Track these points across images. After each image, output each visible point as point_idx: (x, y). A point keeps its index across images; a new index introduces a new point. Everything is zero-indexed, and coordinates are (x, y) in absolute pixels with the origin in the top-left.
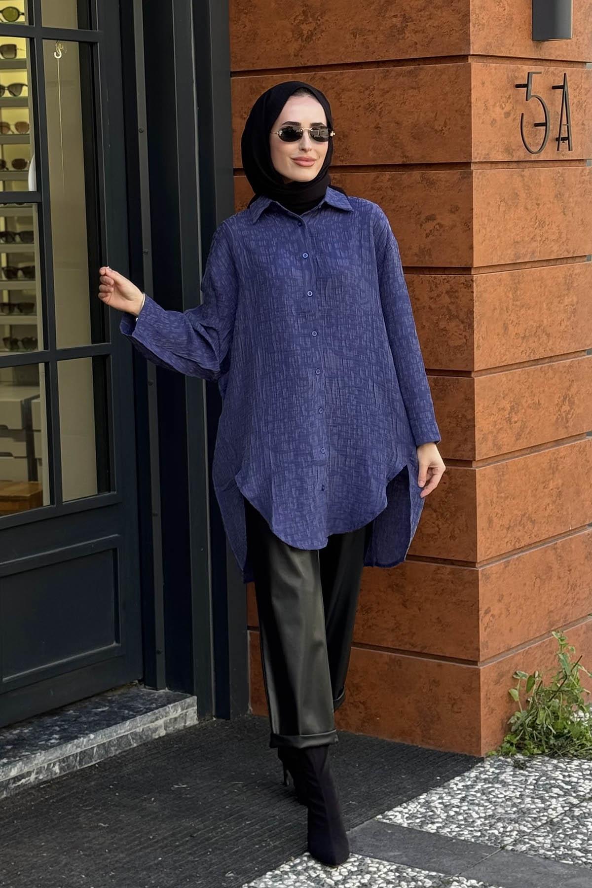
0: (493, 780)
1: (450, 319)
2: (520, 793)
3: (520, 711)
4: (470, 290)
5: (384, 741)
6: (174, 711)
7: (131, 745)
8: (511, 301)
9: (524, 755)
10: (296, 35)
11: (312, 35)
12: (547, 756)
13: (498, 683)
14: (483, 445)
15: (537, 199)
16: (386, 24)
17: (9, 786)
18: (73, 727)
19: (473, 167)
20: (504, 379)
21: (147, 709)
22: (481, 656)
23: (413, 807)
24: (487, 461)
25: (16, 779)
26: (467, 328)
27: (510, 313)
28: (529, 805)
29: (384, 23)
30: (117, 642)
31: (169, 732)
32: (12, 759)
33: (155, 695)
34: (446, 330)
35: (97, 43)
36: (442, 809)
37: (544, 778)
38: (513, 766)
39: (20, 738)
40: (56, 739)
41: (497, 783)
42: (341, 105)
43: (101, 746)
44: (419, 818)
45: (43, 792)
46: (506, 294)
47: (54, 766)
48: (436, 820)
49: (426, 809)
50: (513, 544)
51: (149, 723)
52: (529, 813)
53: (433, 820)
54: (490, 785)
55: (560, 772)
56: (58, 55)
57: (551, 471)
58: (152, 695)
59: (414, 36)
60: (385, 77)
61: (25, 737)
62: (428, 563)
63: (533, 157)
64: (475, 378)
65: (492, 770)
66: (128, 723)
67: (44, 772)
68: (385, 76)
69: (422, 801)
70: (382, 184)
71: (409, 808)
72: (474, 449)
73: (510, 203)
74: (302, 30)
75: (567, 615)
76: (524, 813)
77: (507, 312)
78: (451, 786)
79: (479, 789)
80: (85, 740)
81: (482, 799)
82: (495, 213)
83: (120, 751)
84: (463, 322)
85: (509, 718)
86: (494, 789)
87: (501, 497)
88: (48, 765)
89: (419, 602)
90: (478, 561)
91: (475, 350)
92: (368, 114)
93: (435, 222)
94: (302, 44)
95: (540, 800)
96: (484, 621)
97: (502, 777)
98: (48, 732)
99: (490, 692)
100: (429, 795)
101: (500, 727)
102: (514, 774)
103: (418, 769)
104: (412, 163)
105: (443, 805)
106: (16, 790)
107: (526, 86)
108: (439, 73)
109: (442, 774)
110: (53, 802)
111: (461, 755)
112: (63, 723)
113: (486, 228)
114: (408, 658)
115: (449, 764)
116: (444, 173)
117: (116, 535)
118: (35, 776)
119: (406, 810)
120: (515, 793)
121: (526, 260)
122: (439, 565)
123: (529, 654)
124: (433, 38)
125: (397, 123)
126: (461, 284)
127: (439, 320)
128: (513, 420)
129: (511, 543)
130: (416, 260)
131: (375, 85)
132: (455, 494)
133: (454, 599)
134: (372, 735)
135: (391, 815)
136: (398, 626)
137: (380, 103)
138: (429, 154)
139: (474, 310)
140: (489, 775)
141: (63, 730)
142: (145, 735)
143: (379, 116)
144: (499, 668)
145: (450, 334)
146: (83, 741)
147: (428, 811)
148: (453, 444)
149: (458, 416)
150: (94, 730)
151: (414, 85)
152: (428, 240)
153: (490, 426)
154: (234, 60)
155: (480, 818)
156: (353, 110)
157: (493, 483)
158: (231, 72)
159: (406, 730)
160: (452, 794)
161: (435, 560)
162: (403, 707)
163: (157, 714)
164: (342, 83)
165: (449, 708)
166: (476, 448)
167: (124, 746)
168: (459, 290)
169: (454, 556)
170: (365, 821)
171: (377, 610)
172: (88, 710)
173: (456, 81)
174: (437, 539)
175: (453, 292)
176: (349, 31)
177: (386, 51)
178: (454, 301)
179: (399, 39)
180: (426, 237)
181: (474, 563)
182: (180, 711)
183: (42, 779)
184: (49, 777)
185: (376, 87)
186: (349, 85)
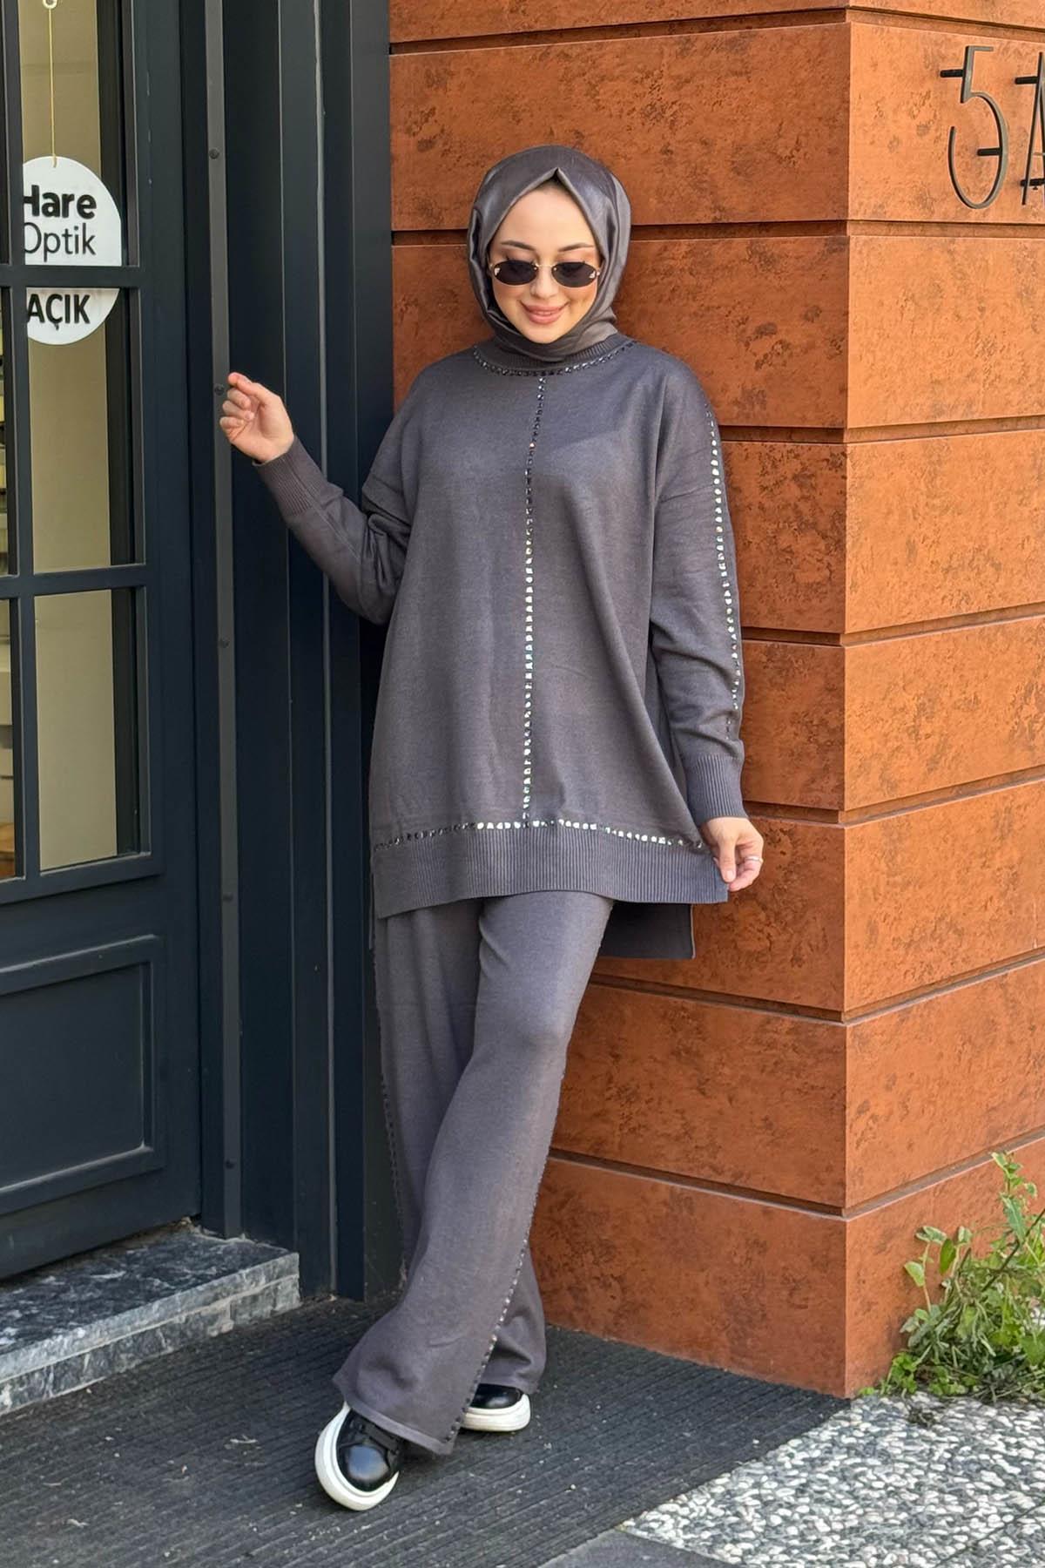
0: (865, 1448)
1: (799, 529)
2: (916, 1480)
3: (924, 1307)
4: (840, 473)
5: (660, 1355)
6: (250, 1283)
7: (161, 1349)
8: (923, 499)
9: (931, 1394)
12: (977, 1399)
13: (881, 1251)
14: (860, 781)
15: (981, 300)
18: (48, 1313)
19: (850, 230)
20: (907, 651)
21: (198, 1278)
22: (847, 1198)
23: (699, 1503)
24: (868, 812)
26: (833, 548)
27: (919, 521)
28: (933, 1508)
30: (146, 1144)
31: (239, 1323)
33: (219, 1249)
34: (791, 552)
36: (756, 1511)
37: (966, 1448)
38: (908, 1420)
40: (10, 1337)
41: (873, 1455)
42: (597, 109)
43: (100, 1352)
44: (708, 1529)
46: (912, 483)
48: (742, 1535)
49: (724, 1509)
50: (917, 976)
51: (199, 1306)
52: (933, 1526)
53: (736, 1535)
54: (858, 1460)
55: (1000, 1436)
57: (998, 834)
58: (212, 1249)
60: (683, 53)
62: (748, 1010)
63: (974, 216)
64: (846, 648)
65: (864, 1426)
66: (156, 1305)
68: (682, 51)
69: (719, 1490)
70: (672, 263)
71: (691, 1504)
72: (840, 787)
73: (925, 304)
75: (1024, 1117)
76: (922, 1526)
77: (915, 518)
78: (780, 1460)
79: (835, 1467)
80: (67, 1339)
81: (840, 1492)
82: (893, 323)
83: (138, 1361)
84: (824, 537)
85: (903, 1321)
86: (865, 1469)
87: (895, 885)
89: (729, 1084)
90: (846, 1009)
91: (847, 594)
93: (775, 339)
95: (955, 1498)
96: (856, 1126)
97: (884, 1443)
99: (866, 1269)
100: (735, 1478)
101: (886, 1338)
102: (909, 1437)
103: (719, 1419)
104: (731, 221)
105: (761, 1500)
107: (961, 73)
108: (788, 44)
109: (763, 1432)
111: (805, 1394)
112: (31, 1302)
113: (873, 352)
114: (707, 1195)
115: (779, 1411)
116: (793, 242)
117: (149, 937)
119: (685, 1511)
120: (906, 1478)
121: (954, 418)
122: (765, 1013)
123: (947, 1192)
125: (705, 143)
126: (823, 460)
127: (778, 531)
128: (921, 732)
129: (913, 974)
130: (734, 416)
131: (662, 68)
132: (804, 875)
133: (798, 1083)
134: (633, 1343)
135: (654, 1521)
136: (688, 1132)
137: (673, 103)
138: (765, 204)
139: (847, 512)
140: (858, 1438)
141: (29, 1318)
142: (192, 1330)
143: (671, 128)
144: (884, 1221)
145: (799, 560)
146: (62, 1342)
147: (728, 1512)
148: (802, 777)
149: (811, 722)
150: (87, 1318)
151: (738, 67)
152: (759, 374)
153: (875, 742)
154: (396, 20)
155: (832, 1532)
156: (620, 116)
157: (879, 855)
158: (391, 44)
159: (700, 1336)
160: (780, 1478)
161: (761, 1004)
162: (696, 1290)
163: (216, 1287)
164: (601, 64)
165: (784, 1298)
166: (846, 786)
167: (147, 1351)
168: (819, 472)
169: (798, 998)
170: (601, 1532)
171: (647, 1098)
172: (84, 1276)
173: (822, 58)
174: (767, 962)
175: (805, 476)
177: (686, 1)
178: (807, 494)
180: (756, 368)
181: (840, 1013)
182: (264, 1282)
185: (665, 71)
186: (615, 68)
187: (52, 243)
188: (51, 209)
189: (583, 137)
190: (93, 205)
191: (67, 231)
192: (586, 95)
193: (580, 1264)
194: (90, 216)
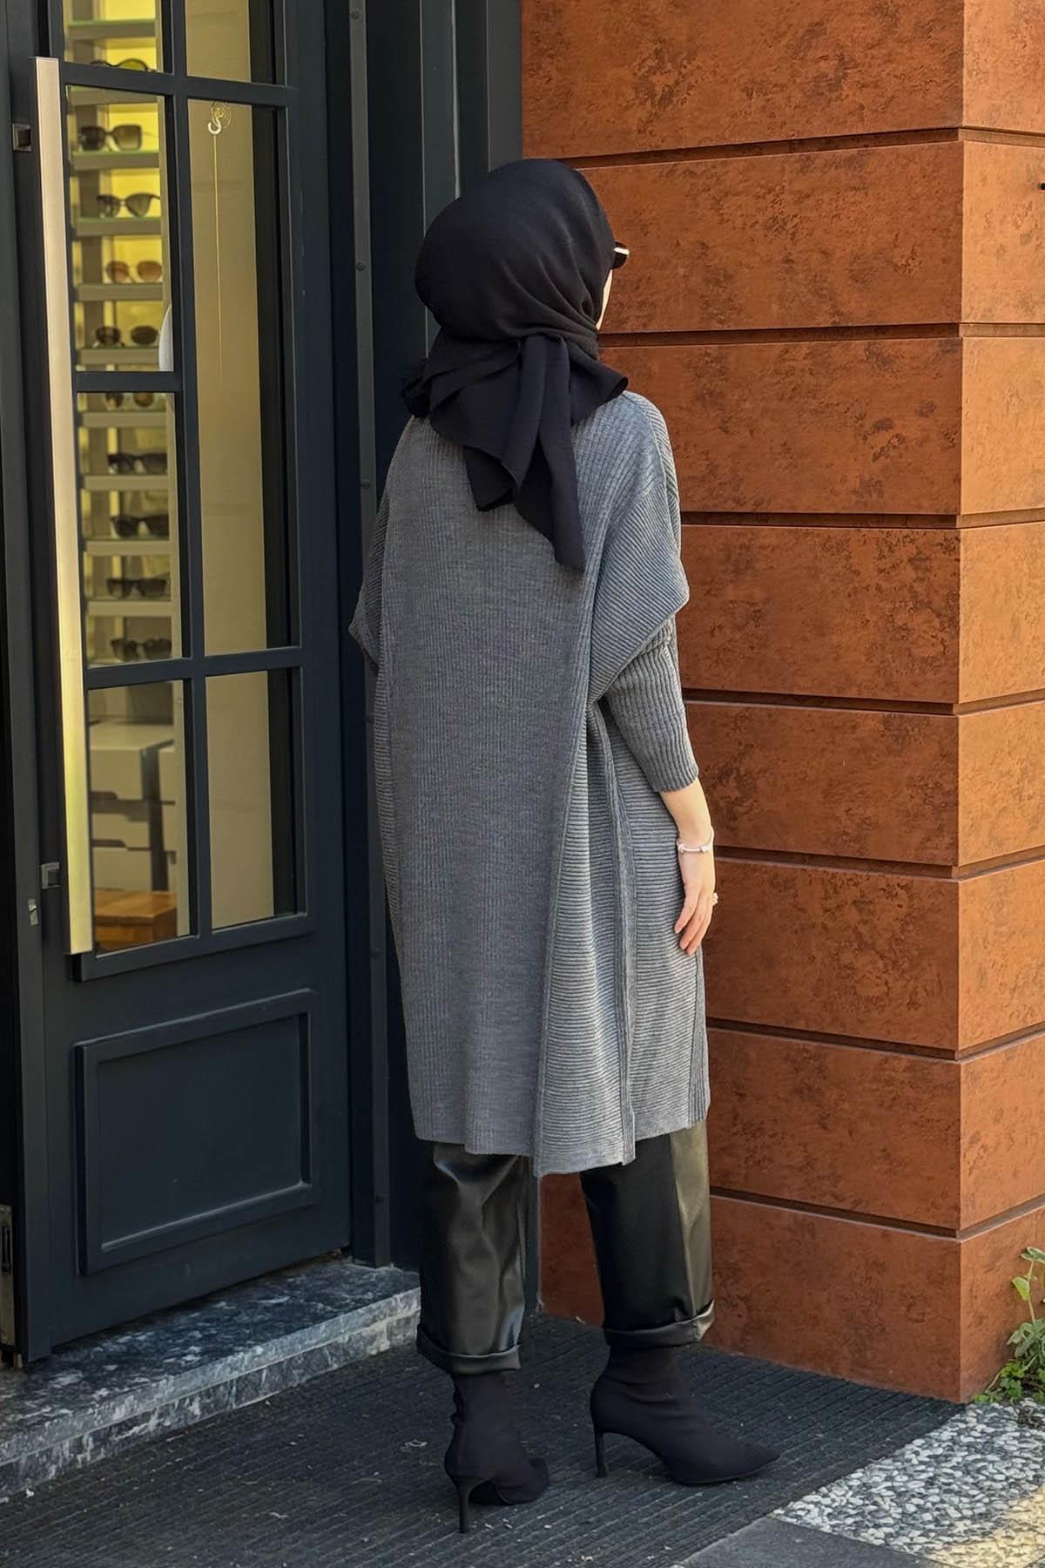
0: (983, 1446)
1: (915, 608)
2: (1034, 1473)
3: (1029, 1321)
4: (954, 557)
5: (785, 1368)
6: (405, 1305)
7: (328, 1366)
8: (1025, 578)
9: (1037, 1401)
10: (641, 95)
11: (671, 93)
13: (991, 1269)
14: (972, 838)
16: (807, 72)
17: (111, 1439)
18: (226, 1333)
19: (963, 332)
20: (1012, 719)
21: (357, 1301)
22: (961, 1222)
23: (838, 1494)
24: (978, 868)
25: (124, 1426)
26: (946, 625)
27: (1023, 599)
29: (803, 71)
30: (306, 1180)
31: (395, 1343)
32: (117, 1390)
33: (371, 1277)
34: (907, 629)
35: (284, 107)
36: (892, 1500)
38: (1018, 1422)
39: (133, 1351)
40: (196, 1355)
41: (992, 1452)
42: (721, 222)
43: (275, 1368)
44: (850, 1516)
45: (171, 1451)
46: (1017, 564)
47: (191, 1404)
48: (882, 1521)
49: (863, 1499)
50: (1021, 1018)
51: (360, 1327)
53: (877, 1522)
54: (979, 1456)
56: (215, 128)
58: (365, 1277)
59: (858, 94)
60: (803, 170)
61: (140, 1348)
62: (866, 1051)
64: (960, 717)
65: (980, 1427)
66: (323, 1326)
67: (173, 1414)
68: (804, 168)
69: (855, 1483)
70: (794, 364)
71: (832, 1495)
72: (955, 844)
73: (1026, 400)
74: (653, 85)
77: (1019, 597)
78: (907, 1457)
79: (958, 1463)
80: (247, 1356)
81: (966, 1483)
82: (1000, 417)
83: (308, 1377)
84: (939, 615)
85: (1009, 1334)
86: (986, 1464)
87: (1001, 934)
88: (180, 1401)
89: (849, 1119)
90: (960, 1048)
91: (960, 667)
92: (771, 237)
93: (892, 433)
94: (654, 111)
96: (969, 1155)
97: (1000, 1442)
98: (181, 1341)
99: (977, 1286)
100: (868, 1473)
101: (995, 1347)
102: (1021, 1436)
103: (847, 1423)
104: (850, 324)
105: (895, 1492)
106: (123, 1445)
108: (903, 161)
109: (890, 1432)
110: (189, 1469)
111: (922, 1399)
112: (207, 1324)
113: (983, 444)
114: (828, 1220)
115: (901, 1415)
116: (909, 344)
117: (306, 990)
118: (157, 1422)
119: (827, 1501)
120: (1024, 1471)
122: (883, 1053)
124: (893, 97)
125: (824, 252)
126: (937, 545)
127: (894, 610)
128: (1025, 794)
129: (1018, 1016)
130: (853, 502)
131: (784, 184)
132: (920, 926)
133: (914, 1117)
134: (759, 1357)
135: (800, 1509)
136: (810, 1162)
137: (794, 216)
138: (881, 309)
139: (961, 592)
140: (975, 1438)
141: (209, 1338)
142: (353, 1349)
143: (792, 239)
144: (993, 1242)
145: (915, 636)
146: (243, 1358)
147: (867, 1502)
148: (917, 837)
149: (927, 785)
150: (262, 1338)
151: (856, 182)
152: (876, 466)
153: (984, 803)
154: (527, 140)
155: (963, 1518)
156: (744, 228)
157: (989, 907)
159: (823, 1349)
160: (910, 1472)
161: (878, 1045)
162: (818, 1308)
163: (375, 1310)
164: (725, 180)
165: (902, 1313)
166: (960, 844)
167: (315, 1368)
168: (933, 557)
169: (914, 1038)
170: (754, 1519)
171: (771, 1133)
172: (253, 1301)
173: (936, 174)
174: (885, 1006)
175: (920, 559)
176: (739, 85)
177: (807, 122)
178: (922, 576)
179: (830, 101)
180: (874, 460)
181: (953, 1052)
182: (416, 1307)
183: (169, 1427)
184: (182, 1422)
185: (787, 187)
186: (738, 184)
189: (707, 247)
192: (711, 209)
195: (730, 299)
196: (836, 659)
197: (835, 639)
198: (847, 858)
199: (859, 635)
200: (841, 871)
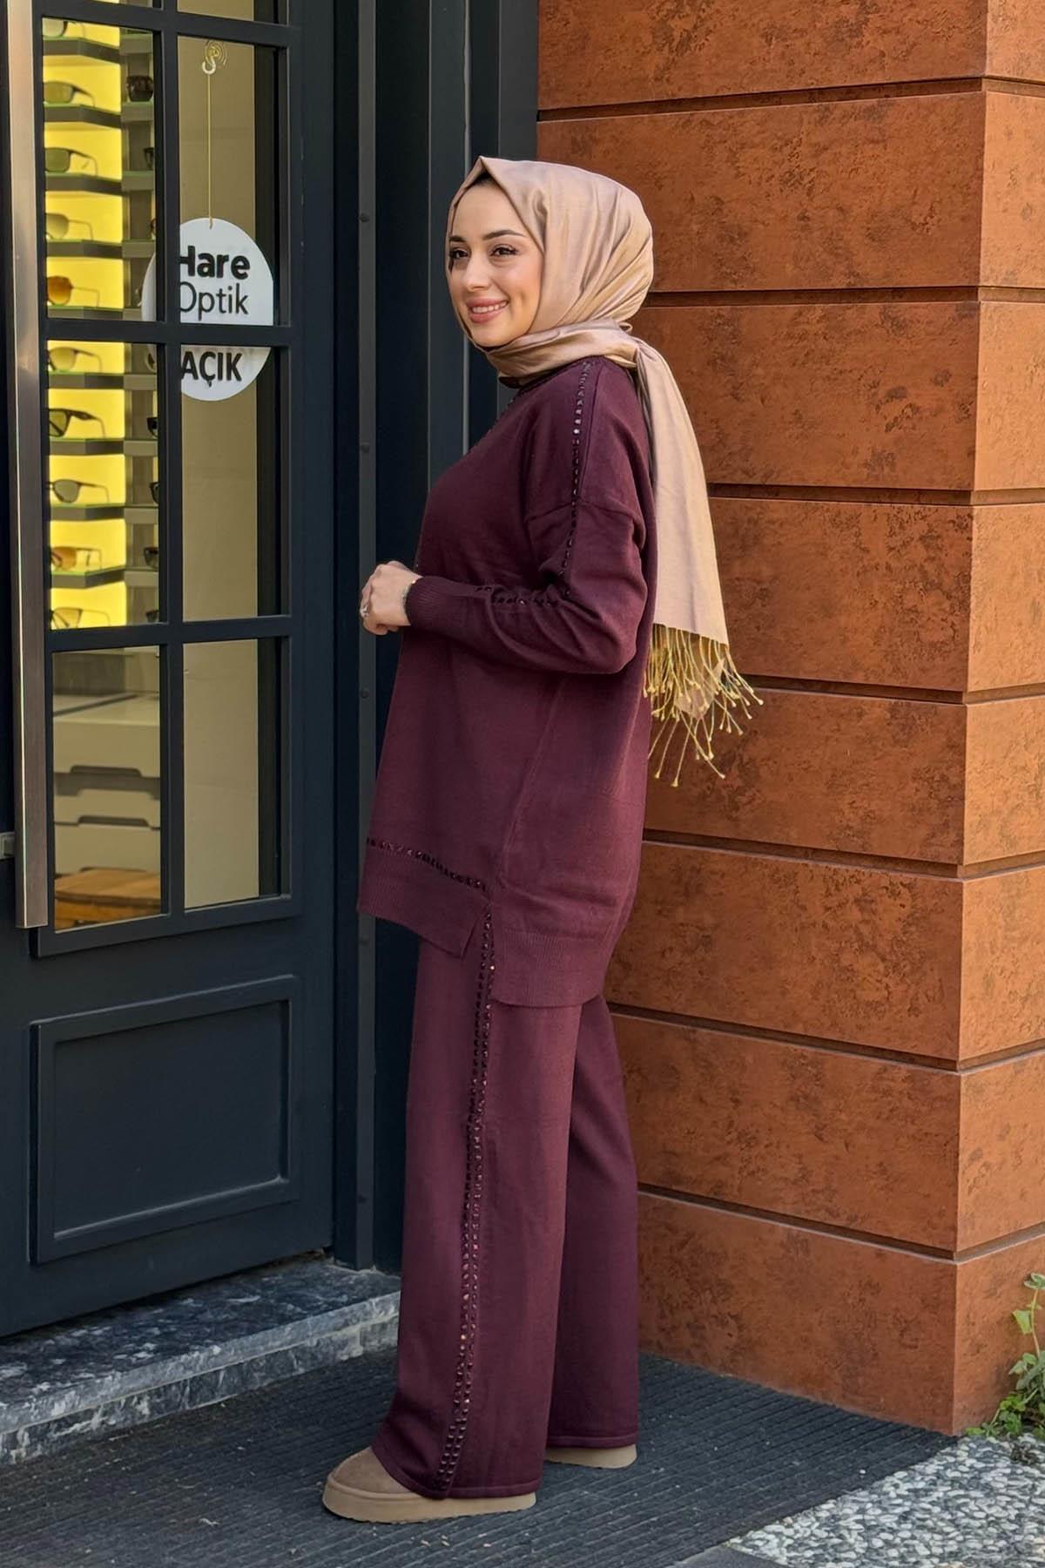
0: (969, 1481)
1: (925, 589)
2: (1016, 1512)
3: (1035, 1351)
4: (966, 535)
5: (774, 1392)
6: (380, 1311)
7: (293, 1370)
9: (1037, 1438)
10: (659, 41)
11: (689, 38)
13: (992, 1295)
14: (979, 836)
16: (828, 17)
17: (48, 1435)
18: (185, 1331)
19: (981, 295)
20: (1028, 711)
21: (329, 1304)
22: (958, 1243)
23: (804, 1525)
24: (987, 867)
25: (63, 1423)
26: (957, 608)
29: (823, 16)
30: (284, 1175)
31: (369, 1349)
32: (59, 1384)
33: (350, 1279)
34: (917, 611)
35: (285, 48)
36: (859, 1534)
38: (1012, 1458)
39: (85, 1345)
40: (149, 1352)
41: (976, 1488)
42: (737, 176)
43: (234, 1370)
44: (811, 1548)
45: (112, 1451)
47: (139, 1403)
48: (844, 1555)
49: (828, 1531)
50: (1033, 1029)
51: (329, 1331)
52: (1030, 1554)
53: (838, 1556)
54: (962, 1492)
56: (209, 68)
58: (345, 1279)
59: (880, 41)
60: (822, 121)
61: (93, 1343)
62: (866, 1058)
64: (968, 706)
65: (970, 1462)
66: (289, 1328)
67: (118, 1411)
68: (821, 119)
69: (824, 1514)
70: (807, 327)
71: (796, 1526)
72: (960, 842)
74: (673, 30)
76: (1020, 1553)
77: (1041, 581)
78: (885, 1489)
79: (938, 1498)
80: (202, 1356)
81: (942, 1520)
82: (1022, 388)
83: (270, 1380)
84: (949, 597)
85: (1013, 1364)
86: (967, 1500)
87: (1013, 940)
88: (127, 1399)
89: (845, 1130)
90: (961, 1059)
91: (971, 652)
92: (787, 191)
93: (905, 402)
94: (671, 57)
96: (969, 1174)
97: (988, 1478)
98: (136, 1338)
99: (975, 1313)
100: (840, 1504)
101: (994, 1378)
102: (1013, 1473)
103: (827, 1451)
104: (866, 286)
105: (864, 1525)
106: (61, 1443)
108: (924, 112)
109: (870, 1463)
110: (126, 1470)
111: (913, 1429)
112: (169, 1321)
113: (1002, 417)
114: (822, 1237)
115: (887, 1445)
116: (925, 308)
117: (290, 976)
118: (101, 1420)
119: (790, 1532)
120: (1007, 1510)
122: (883, 1061)
124: (915, 44)
125: (841, 209)
126: (949, 522)
127: (904, 591)
128: (1041, 792)
129: (1029, 1028)
130: (865, 477)
131: (802, 136)
132: (922, 927)
133: (912, 1129)
134: (748, 1380)
135: (760, 1539)
136: (805, 1175)
137: (811, 170)
138: (897, 270)
139: (972, 573)
140: (962, 1473)
141: (167, 1335)
142: (321, 1353)
143: (808, 195)
144: (995, 1266)
145: (924, 619)
146: (198, 1357)
147: (832, 1534)
148: (923, 832)
149: (933, 778)
150: (222, 1337)
151: (876, 135)
152: (889, 437)
153: (995, 799)
154: (543, 88)
155: (932, 1556)
156: (759, 184)
157: (998, 909)
158: (539, 111)
159: (814, 1373)
160: (884, 1505)
161: (878, 1052)
162: (810, 1330)
163: (346, 1314)
164: (742, 132)
165: (896, 1338)
166: (965, 841)
167: (279, 1372)
168: (945, 535)
169: (913, 1047)
170: (708, 1547)
171: (766, 1142)
172: (220, 1299)
173: (957, 127)
174: (884, 1011)
175: (932, 538)
176: (758, 31)
177: (826, 69)
178: (933, 555)
179: (850, 47)
180: (886, 431)
181: (955, 1062)
182: (393, 1312)
183: (114, 1425)
184: (129, 1422)
185: (804, 140)
186: (755, 136)
187: (206, 302)
188: (206, 270)
189: (723, 203)
190: (246, 266)
191: (221, 290)
192: (726, 162)
193: (698, 1301)
194: (244, 276)
195: (744, 258)
196: (845, 640)
197: (843, 620)
198: (850, 853)
199: (867, 617)
200: (844, 867)
